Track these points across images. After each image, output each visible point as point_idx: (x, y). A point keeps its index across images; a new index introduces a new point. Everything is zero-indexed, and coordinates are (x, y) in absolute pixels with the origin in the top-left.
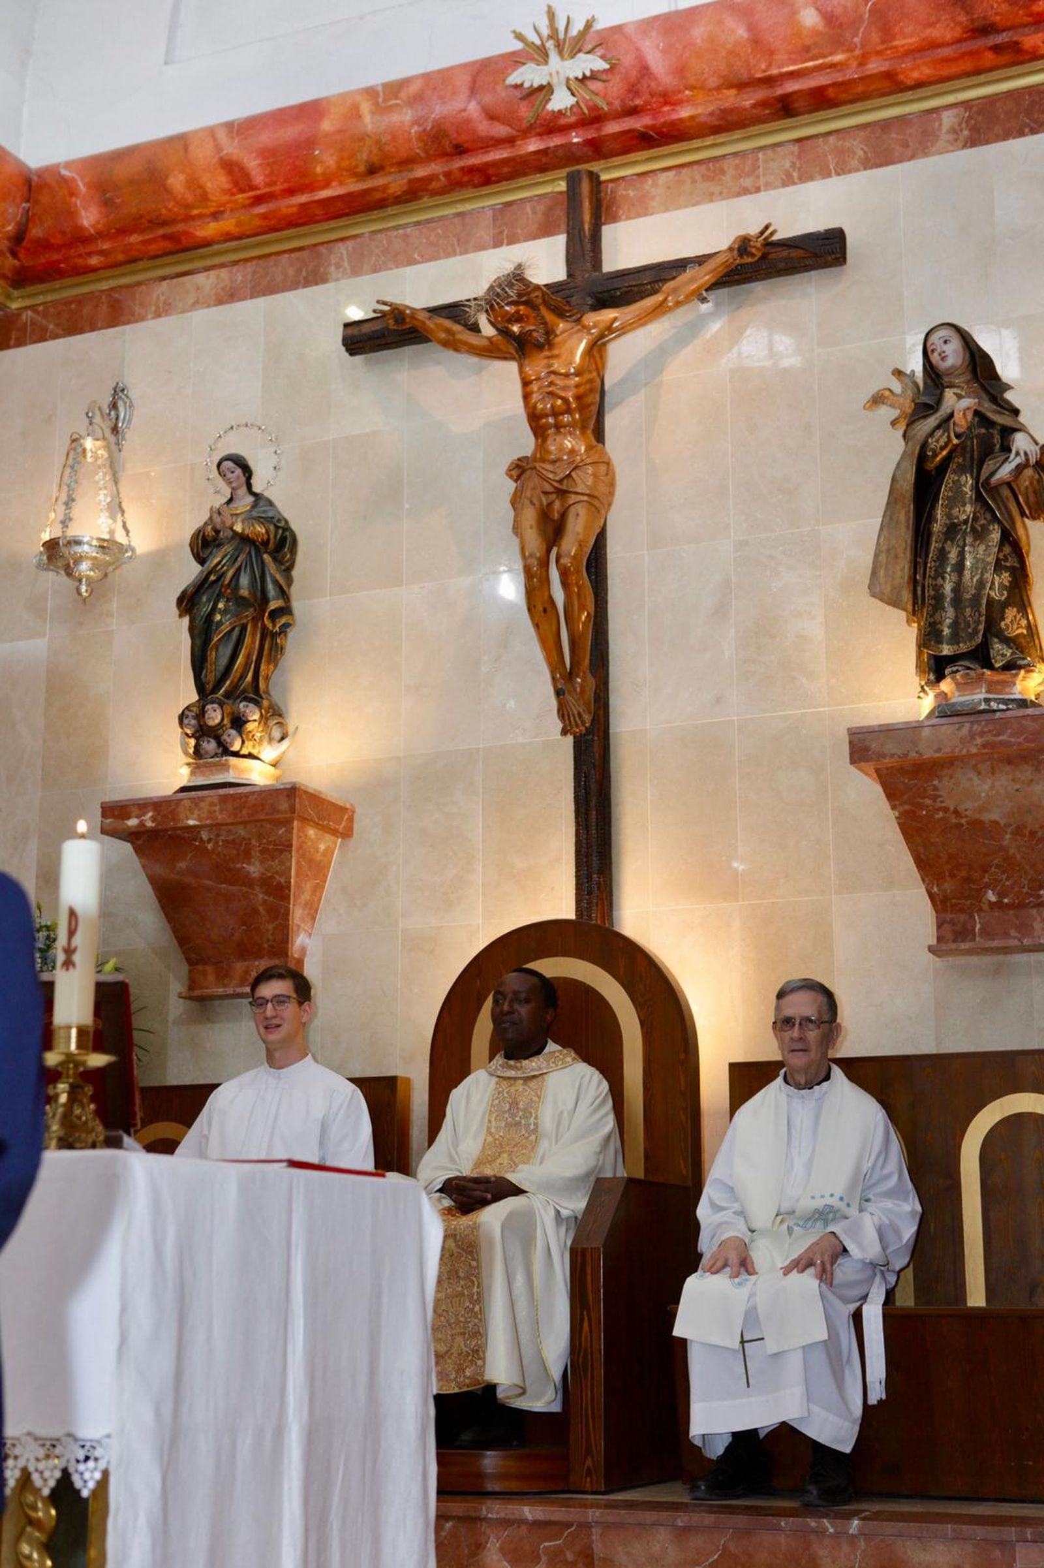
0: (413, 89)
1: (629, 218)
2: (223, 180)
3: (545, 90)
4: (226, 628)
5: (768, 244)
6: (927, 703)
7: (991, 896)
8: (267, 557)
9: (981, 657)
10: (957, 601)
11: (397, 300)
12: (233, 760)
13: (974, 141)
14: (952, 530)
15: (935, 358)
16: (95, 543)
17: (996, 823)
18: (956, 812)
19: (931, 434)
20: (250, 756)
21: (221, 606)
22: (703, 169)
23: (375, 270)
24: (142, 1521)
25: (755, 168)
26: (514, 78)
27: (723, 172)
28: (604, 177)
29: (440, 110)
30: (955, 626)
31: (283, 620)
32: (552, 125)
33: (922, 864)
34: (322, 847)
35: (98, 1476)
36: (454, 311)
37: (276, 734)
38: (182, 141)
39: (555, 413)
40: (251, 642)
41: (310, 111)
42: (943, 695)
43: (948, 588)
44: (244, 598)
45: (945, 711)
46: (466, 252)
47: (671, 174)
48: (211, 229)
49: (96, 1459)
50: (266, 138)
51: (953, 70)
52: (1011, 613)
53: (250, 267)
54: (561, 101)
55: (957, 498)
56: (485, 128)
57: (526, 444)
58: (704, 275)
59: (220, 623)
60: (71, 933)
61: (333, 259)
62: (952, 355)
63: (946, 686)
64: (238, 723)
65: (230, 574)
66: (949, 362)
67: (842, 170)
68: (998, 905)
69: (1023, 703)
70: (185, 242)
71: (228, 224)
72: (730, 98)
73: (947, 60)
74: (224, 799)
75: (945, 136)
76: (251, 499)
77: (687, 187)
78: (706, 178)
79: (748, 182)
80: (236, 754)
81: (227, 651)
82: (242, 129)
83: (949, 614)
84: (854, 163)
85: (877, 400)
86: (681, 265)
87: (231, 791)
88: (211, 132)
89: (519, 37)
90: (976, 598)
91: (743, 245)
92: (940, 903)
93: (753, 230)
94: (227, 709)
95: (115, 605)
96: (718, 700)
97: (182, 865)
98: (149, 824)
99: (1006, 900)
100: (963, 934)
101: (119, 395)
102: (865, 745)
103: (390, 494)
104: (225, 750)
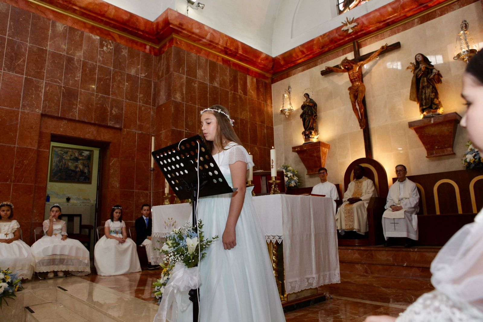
0: (327, 34)
1: (364, 47)
2: (301, 53)
3: (348, 30)
4: (307, 119)
5: (387, 47)
6: (421, 117)
7: (436, 147)
8: (313, 108)
9: (431, 107)
10: (425, 99)
11: (327, 66)
12: (310, 139)
13: (421, 23)
14: (423, 87)
15: (417, 59)
16: (288, 109)
17: (436, 135)
18: (429, 134)
19: (418, 72)
20: (313, 138)
21: (306, 116)
22: (375, 37)
23: (325, 62)
24: (288, 247)
25: (384, 35)
26: (342, 29)
27: (378, 37)
28: (359, 41)
29: (331, 36)
30: (425, 103)
31: (316, 117)
32: (350, 35)
33: (424, 143)
34: (325, 150)
35: (281, 241)
36: (337, 66)
37: (317, 134)
38: (294, 49)
39: (354, 79)
40: (311, 121)
41: (312, 41)
42: (424, 115)
43: (423, 97)
44: (309, 115)
45: (425, 117)
46: (338, 57)
47: (370, 39)
48: (300, 61)
49: (281, 239)
50: (306, 46)
51: (416, 12)
52: (435, 100)
53: (306, 66)
55: (424, 82)
56: (339, 37)
57: (350, 85)
58: (377, 54)
59: (306, 119)
60: (272, 163)
61: (318, 62)
62: (420, 58)
63: (425, 113)
64: (311, 133)
65: (307, 111)
66: (420, 60)
67: (398, 32)
68: (438, 149)
69: (439, 114)
70: (296, 64)
71: (302, 60)
72: (378, 25)
73: (415, 11)
74: (309, 145)
75: (416, 23)
76: (309, 100)
77: (373, 40)
78: (376, 38)
79: (383, 37)
80: (311, 138)
81: (308, 123)
82: (302, 46)
83: (424, 101)
84: (401, 31)
85: (408, 68)
86: (373, 53)
87: (310, 143)
88: (298, 47)
89: (342, 23)
90: (429, 99)
91: (383, 47)
92: (427, 149)
93: (384, 45)
94: (309, 131)
95: (292, 118)
96: (386, 121)
97: (305, 155)
98: (299, 149)
99: (439, 148)
100: (432, 154)
101: (289, 87)
102: (411, 125)
103: (330, 96)
104: (309, 137)
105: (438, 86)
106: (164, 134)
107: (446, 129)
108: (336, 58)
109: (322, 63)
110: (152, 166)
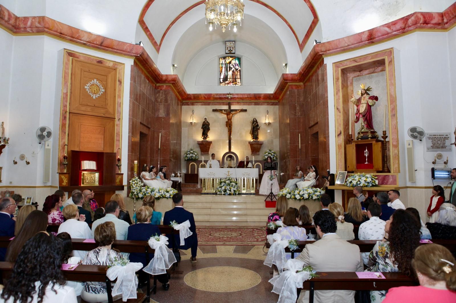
0: (218, 94)
1: (232, 105)
2: (203, 97)
6: (252, 140)
7: (254, 151)
8: (208, 125)
9: (256, 138)
11: (216, 108)
13: (255, 105)
14: (255, 131)
16: (194, 122)
17: (255, 147)
19: (254, 125)
25: (242, 104)
26: (226, 95)
27: (239, 104)
28: (231, 103)
29: (220, 96)
31: (209, 130)
33: (251, 149)
38: (200, 94)
39: (229, 119)
41: (211, 94)
43: (254, 134)
46: (221, 106)
47: (236, 103)
48: (201, 100)
52: (257, 135)
53: (204, 103)
54: (229, 98)
55: (255, 129)
56: (223, 97)
57: (227, 120)
58: (239, 111)
61: (210, 104)
62: (255, 120)
63: (254, 140)
64: (207, 137)
67: (247, 105)
69: (258, 141)
71: (203, 100)
72: (240, 99)
75: (253, 104)
76: (206, 121)
82: (206, 94)
83: (254, 136)
86: (237, 110)
88: (203, 94)
91: (241, 110)
92: (252, 152)
93: (241, 109)
97: (201, 145)
100: (253, 153)
101: (193, 111)
102: (250, 143)
103: (215, 121)
104: (206, 139)
105: (259, 131)
106: (164, 132)
107: (259, 146)
108: (219, 105)
109: (212, 105)
110: (159, 147)
